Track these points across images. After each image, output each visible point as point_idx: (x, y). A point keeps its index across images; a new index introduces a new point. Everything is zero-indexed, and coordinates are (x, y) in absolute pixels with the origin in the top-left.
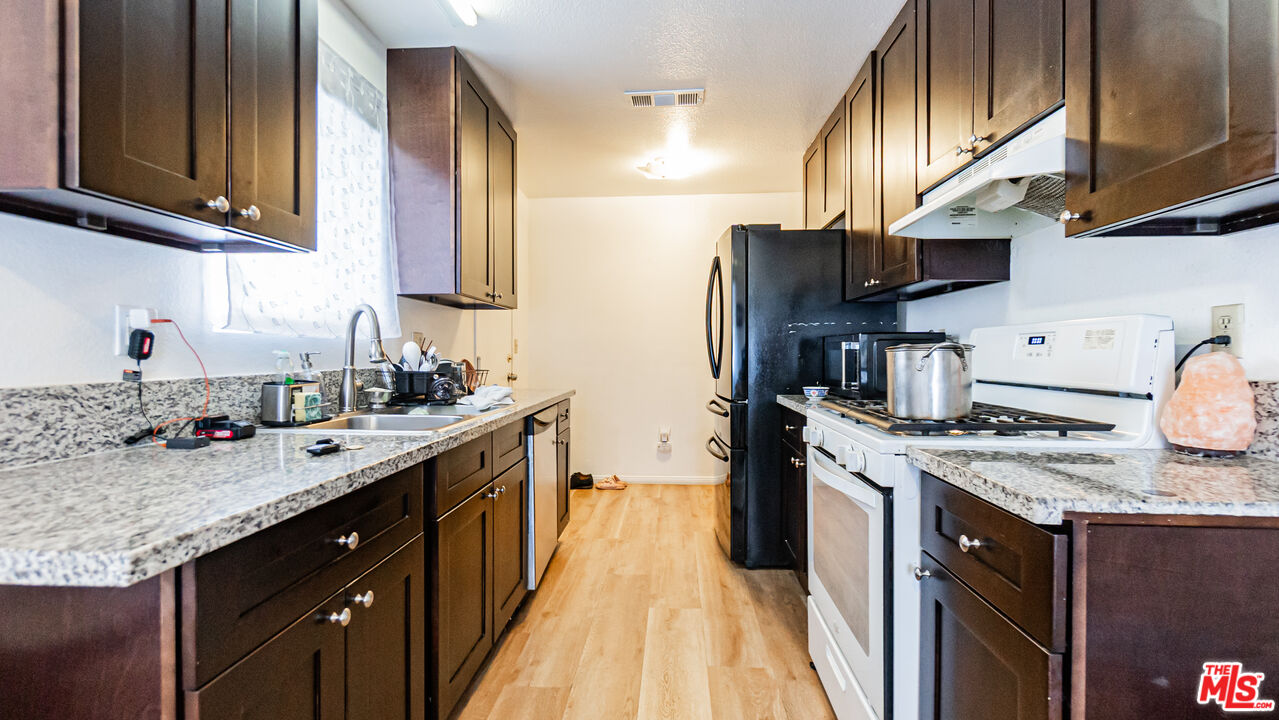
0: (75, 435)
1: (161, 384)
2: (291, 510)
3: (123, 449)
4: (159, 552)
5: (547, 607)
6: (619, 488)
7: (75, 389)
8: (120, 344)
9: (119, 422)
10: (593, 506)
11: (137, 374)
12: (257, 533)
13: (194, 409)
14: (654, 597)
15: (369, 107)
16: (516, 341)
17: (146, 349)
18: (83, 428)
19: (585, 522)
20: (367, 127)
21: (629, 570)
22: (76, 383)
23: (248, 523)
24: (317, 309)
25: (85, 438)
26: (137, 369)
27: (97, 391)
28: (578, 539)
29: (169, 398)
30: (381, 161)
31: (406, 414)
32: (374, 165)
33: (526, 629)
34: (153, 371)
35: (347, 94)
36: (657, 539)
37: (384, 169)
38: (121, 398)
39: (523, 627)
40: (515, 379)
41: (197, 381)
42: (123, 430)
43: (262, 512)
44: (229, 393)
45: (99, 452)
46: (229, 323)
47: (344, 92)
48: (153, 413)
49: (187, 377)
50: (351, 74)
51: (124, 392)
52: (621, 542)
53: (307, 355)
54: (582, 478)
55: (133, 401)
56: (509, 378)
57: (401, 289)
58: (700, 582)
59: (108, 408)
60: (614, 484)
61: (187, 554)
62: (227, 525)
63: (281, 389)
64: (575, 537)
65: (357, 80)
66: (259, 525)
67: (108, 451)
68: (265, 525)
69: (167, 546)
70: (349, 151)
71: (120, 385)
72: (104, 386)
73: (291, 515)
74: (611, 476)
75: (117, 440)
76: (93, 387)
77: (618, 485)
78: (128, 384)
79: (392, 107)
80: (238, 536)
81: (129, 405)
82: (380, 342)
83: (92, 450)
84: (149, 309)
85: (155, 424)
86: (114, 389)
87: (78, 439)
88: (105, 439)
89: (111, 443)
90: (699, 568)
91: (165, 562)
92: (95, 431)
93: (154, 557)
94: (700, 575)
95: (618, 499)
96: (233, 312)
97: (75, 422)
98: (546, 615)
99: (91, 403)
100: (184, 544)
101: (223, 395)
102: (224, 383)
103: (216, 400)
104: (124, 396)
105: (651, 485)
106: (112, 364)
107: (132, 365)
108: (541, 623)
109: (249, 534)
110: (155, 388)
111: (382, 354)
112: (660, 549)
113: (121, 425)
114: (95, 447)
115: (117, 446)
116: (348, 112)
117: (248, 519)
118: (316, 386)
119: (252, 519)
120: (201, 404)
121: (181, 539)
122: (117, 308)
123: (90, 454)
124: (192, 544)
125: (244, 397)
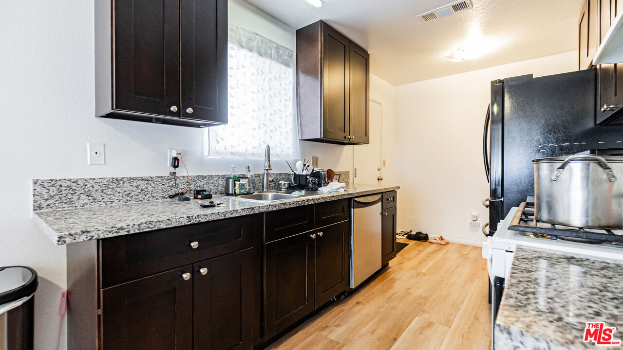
0: (152, 194)
1: (184, 177)
2: (148, 228)
3: (169, 200)
4: (72, 235)
5: (361, 299)
6: (443, 243)
7: (152, 178)
8: (169, 163)
9: (168, 190)
10: (420, 251)
11: (174, 173)
12: (127, 235)
13: (197, 187)
14: (423, 311)
15: (285, 59)
16: (384, 161)
17: (176, 164)
18: (154, 191)
19: (410, 259)
20: (284, 67)
21: (419, 292)
22: (152, 176)
23: (121, 230)
24: (254, 148)
25: (155, 195)
26: (174, 171)
27: (159, 179)
28: (401, 267)
29: (187, 182)
30: (292, 82)
31: (291, 194)
32: (288, 84)
33: (344, 307)
34: (180, 172)
35: (273, 55)
36: (448, 278)
37: (294, 85)
38: (168, 181)
39: (344, 306)
40: (381, 180)
41: (199, 176)
42: (169, 193)
43: (130, 227)
44: (213, 181)
45: (160, 200)
46: (209, 154)
47: (271, 54)
48: (180, 187)
49: (195, 175)
50: (275, 46)
51: (170, 179)
52: (424, 274)
53: (248, 167)
54: (421, 235)
55: (172, 183)
56: (378, 179)
57: (301, 138)
58: (460, 312)
59: (163, 185)
60: (439, 241)
61: (87, 238)
62: (109, 230)
63: (231, 180)
64: (400, 266)
65: (278, 47)
66: (128, 232)
67: (163, 200)
68: (132, 232)
69: (76, 234)
70: (273, 79)
71: (168, 177)
72: (162, 177)
73: (148, 230)
74: (439, 236)
75: (167, 196)
76: (158, 177)
77: (443, 242)
78: (171, 177)
79: (298, 56)
80: (115, 235)
81: (171, 184)
82: (269, 161)
83: (157, 199)
84: (176, 150)
85: (181, 191)
86: (166, 178)
87: (153, 195)
88: (162, 196)
89: (165, 197)
90: (465, 302)
91: (75, 239)
92: (159, 192)
93: (69, 237)
94: (463, 307)
95: (438, 250)
96: (210, 150)
97: (151, 189)
98: (358, 303)
99: (158, 183)
100: (85, 234)
101: (210, 182)
102: (211, 177)
103: (207, 183)
104: (170, 181)
105: (465, 245)
106: (166, 170)
107: (173, 170)
108: (353, 307)
109: (122, 235)
110: (182, 178)
111: (270, 166)
112: (446, 284)
113: (169, 191)
114: (159, 198)
115: (167, 198)
116: (273, 62)
117: (122, 229)
118: (247, 180)
119: (124, 229)
120: (200, 185)
121: (83, 232)
122: (168, 150)
123: (157, 200)
124: (89, 234)
125: (220, 183)
